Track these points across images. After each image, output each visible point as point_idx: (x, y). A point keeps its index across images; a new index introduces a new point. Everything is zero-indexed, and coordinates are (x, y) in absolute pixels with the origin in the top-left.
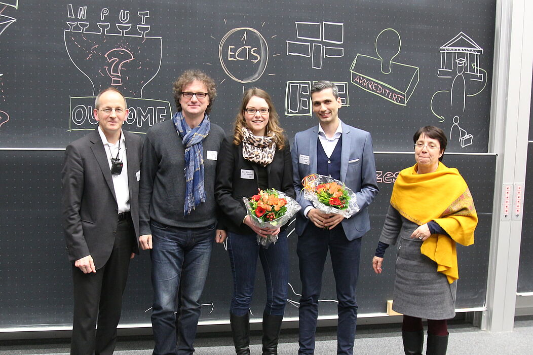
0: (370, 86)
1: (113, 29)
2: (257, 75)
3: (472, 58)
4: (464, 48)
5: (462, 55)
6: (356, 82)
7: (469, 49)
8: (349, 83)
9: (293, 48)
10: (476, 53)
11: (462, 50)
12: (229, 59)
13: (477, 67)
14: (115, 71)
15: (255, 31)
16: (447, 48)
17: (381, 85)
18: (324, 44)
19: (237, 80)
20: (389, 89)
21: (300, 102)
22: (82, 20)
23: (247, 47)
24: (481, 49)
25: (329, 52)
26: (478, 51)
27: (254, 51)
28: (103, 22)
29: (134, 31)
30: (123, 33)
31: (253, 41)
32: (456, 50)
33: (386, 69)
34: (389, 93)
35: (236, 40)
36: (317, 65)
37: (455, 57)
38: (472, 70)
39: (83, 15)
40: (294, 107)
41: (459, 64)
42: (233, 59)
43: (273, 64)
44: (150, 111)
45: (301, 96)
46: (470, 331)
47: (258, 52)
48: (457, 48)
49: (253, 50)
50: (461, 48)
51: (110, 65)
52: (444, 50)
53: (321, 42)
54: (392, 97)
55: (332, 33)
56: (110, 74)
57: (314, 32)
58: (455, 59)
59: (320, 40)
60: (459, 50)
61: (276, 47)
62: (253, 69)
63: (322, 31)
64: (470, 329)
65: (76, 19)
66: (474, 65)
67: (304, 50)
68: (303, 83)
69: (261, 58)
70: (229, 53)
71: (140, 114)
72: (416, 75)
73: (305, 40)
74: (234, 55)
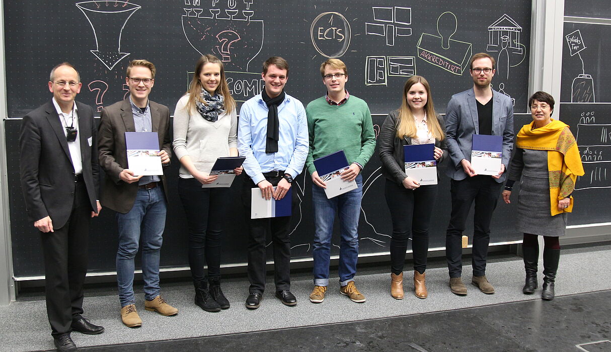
0: (433, 59)
1: (223, 14)
2: (342, 52)
3: (514, 35)
4: (507, 27)
5: (505, 33)
6: (422, 56)
7: (511, 28)
8: (417, 57)
9: (371, 29)
10: (517, 31)
11: (506, 29)
12: (319, 38)
13: (518, 42)
14: (225, 49)
15: (340, 15)
16: (493, 28)
17: (442, 58)
18: (396, 25)
19: (326, 56)
20: (448, 62)
21: (377, 74)
22: (197, 7)
23: (334, 28)
24: (521, 28)
25: (399, 31)
26: (519, 30)
27: (340, 32)
28: (214, 8)
29: (240, 16)
30: (231, 18)
31: (338, 23)
32: (501, 29)
33: (446, 45)
34: (448, 65)
35: (324, 22)
36: (390, 42)
37: (500, 34)
38: (514, 45)
39: (198, 3)
40: (372, 78)
41: (503, 40)
42: (322, 38)
43: (355, 43)
44: (255, 83)
45: (378, 68)
46: (515, 260)
47: (343, 32)
48: (502, 27)
49: (338, 30)
50: (505, 27)
51: (221, 44)
52: (492, 29)
53: (394, 24)
54: (450, 68)
55: (402, 16)
56: (221, 52)
57: (387, 15)
58: (500, 37)
59: (392, 22)
60: (503, 29)
61: (357, 28)
62: (338, 46)
63: (394, 15)
64: (515, 258)
65: (192, 6)
66: (515, 41)
67: (380, 30)
68: (379, 58)
69: (345, 38)
70: (319, 33)
71: (246, 85)
72: (470, 49)
73: (380, 22)
74: (323, 35)
